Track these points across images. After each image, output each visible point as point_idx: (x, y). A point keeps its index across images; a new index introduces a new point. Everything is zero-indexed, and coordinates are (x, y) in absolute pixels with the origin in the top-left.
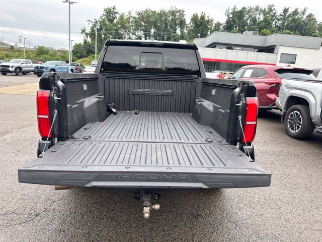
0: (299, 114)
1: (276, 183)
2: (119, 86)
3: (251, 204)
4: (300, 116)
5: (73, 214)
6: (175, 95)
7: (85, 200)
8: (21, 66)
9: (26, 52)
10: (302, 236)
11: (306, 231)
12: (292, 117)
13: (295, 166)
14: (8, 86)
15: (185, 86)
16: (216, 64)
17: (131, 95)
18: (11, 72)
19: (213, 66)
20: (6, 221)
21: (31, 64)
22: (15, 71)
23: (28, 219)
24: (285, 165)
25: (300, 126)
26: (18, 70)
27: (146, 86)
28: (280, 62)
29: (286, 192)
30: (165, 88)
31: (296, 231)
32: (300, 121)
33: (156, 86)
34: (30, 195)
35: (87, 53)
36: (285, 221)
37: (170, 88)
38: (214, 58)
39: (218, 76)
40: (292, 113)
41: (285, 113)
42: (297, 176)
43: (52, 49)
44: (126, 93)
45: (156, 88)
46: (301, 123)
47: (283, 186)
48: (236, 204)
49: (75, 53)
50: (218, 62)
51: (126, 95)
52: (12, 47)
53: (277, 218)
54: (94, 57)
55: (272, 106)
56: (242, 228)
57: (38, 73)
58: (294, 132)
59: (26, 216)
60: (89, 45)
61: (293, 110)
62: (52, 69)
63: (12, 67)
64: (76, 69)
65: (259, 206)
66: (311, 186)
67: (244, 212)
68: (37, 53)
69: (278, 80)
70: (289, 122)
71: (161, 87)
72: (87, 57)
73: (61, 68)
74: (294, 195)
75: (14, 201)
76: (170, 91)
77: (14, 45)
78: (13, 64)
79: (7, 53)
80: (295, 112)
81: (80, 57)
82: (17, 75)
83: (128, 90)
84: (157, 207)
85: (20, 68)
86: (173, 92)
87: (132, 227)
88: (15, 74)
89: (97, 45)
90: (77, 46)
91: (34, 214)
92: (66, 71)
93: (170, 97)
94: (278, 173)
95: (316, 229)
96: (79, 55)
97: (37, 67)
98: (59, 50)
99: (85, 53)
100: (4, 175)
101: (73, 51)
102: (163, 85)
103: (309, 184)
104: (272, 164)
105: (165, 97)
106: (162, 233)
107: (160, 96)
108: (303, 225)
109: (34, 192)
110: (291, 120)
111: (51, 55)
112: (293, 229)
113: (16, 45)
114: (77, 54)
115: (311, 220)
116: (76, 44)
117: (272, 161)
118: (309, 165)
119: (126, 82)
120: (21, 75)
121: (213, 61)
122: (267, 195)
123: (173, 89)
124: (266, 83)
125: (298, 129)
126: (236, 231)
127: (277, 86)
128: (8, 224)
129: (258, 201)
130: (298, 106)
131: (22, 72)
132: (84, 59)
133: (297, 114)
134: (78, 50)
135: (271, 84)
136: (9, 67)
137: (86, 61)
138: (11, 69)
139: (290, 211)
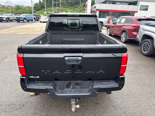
0: (148, 44)
1: (135, 83)
2: (57, 37)
3: (123, 96)
4: (149, 45)
5: (40, 104)
6: (86, 41)
7: (45, 96)
8: (9, 17)
9: (11, 9)
10: (146, 113)
11: (148, 110)
12: (145, 45)
13: (144, 73)
14: (4, 29)
15: (91, 37)
16: (107, 12)
17: (64, 42)
18: (4, 20)
19: (105, 13)
20: (10, 109)
21: (14, 16)
22: (6, 20)
23: (20, 108)
24: (140, 72)
25: (148, 50)
26: (8, 19)
27: (71, 37)
28: (140, 10)
29: (140, 88)
30: (81, 38)
31: (143, 110)
32: (149, 48)
33: (76, 37)
34: (19, 94)
35: (41, 8)
36: (138, 105)
37: (83, 38)
38: (106, 9)
39: (107, 20)
40: (145, 43)
41: (141, 43)
42: (145, 78)
43: (23, 6)
44: (61, 41)
45: (76, 38)
46: (149, 49)
47: (138, 85)
48: (115, 96)
49: (35, 8)
50: (108, 11)
51: (61, 42)
52: (3, 6)
53: (135, 103)
54: (45, 10)
55: (134, 38)
56: (118, 109)
57: (17, 20)
58: (145, 53)
59: (18, 106)
60: (42, 3)
61: (145, 42)
62: (24, 18)
63: (5, 18)
64: (36, 18)
65: (126, 97)
66: (152, 84)
67: (119, 101)
68: (16, 9)
69: (139, 25)
70: (143, 47)
71: (78, 37)
72: (41, 10)
73: (29, 17)
74: (143, 90)
75: (12, 98)
76: (83, 39)
77: (4, 5)
78: (5, 16)
79: (1, 9)
80: (146, 43)
81: (38, 10)
82: (7, 22)
83: (62, 40)
84: (78, 106)
85: (9, 18)
86: (85, 40)
87: (67, 111)
88: (6, 21)
89: (46, 4)
90: (36, 4)
91: (22, 105)
92: (32, 19)
93: (83, 42)
94: (136, 77)
95: (153, 109)
96: (37, 9)
97: (17, 18)
98: (27, 7)
99: (40, 8)
100: (6, 83)
101: (34, 7)
102: (80, 36)
103: (151, 83)
104: (133, 72)
105: (81, 42)
106: (81, 113)
107: (78, 42)
108: (147, 107)
109: (21, 93)
110: (144, 46)
111: (23, 10)
112: (142, 109)
113: (5, 5)
114: (36, 9)
115: (151, 104)
116: (35, 3)
117: (133, 70)
118: (151, 72)
119: (61, 35)
120: (9, 22)
121: (106, 10)
122: (130, 90)
123: (85, 38)
124: (132, 26)
125: (147, 51)
126: (115, 112)
127: (137, 28)
128: (11, 111)
129: (126, 94)
130: (148, 40)
131: (10, 20)
132: (40, 11)
133: (147, 44)
134: (37, 6)
135: (134, 27)
136: (3, 18)
137: (41, 12)
138: (4, 19)
139: (141, 99)
